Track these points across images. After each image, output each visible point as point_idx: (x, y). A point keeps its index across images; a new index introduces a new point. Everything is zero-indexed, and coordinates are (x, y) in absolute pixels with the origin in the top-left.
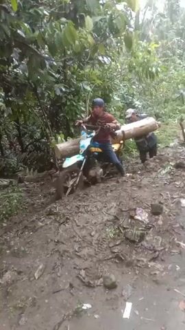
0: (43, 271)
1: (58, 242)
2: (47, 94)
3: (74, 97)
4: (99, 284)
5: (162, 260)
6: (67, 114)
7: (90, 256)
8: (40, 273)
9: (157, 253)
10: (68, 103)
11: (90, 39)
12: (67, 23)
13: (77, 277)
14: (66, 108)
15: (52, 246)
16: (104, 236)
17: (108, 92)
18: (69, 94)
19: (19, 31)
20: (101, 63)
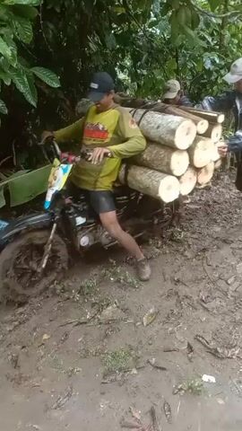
1: (178, 281)
4: (229, 355)
8: (151, 319)
14: (215, 87)
18: (223, 67)
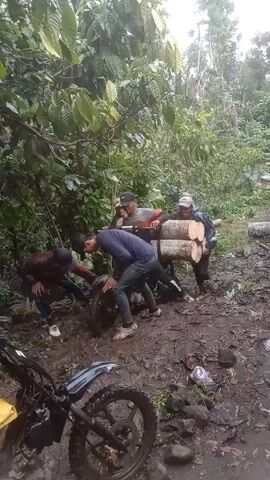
2: (54, 189)
3: (94, 191)
5: (243, 442)
6: (86, 215)
9: (234, 430)
10: (86, 200)
11: (114, 112)
12: (79, 91)
17: (142, 182)
19: (9, 105)
20: (130, 143)
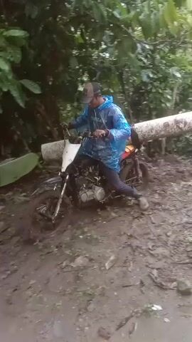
0: (115, 262)
1: (131, 236)
2: (132, 80)
3: (160, 84)
4: (172, 287)
6: (151, 102)
7: (165, 257)
8: (111, 264)
10: (154, 90)
13: (149, 276)
14: (151, 95)
15: (124, 239)
16: (181, 238)
18: (155, 80)
